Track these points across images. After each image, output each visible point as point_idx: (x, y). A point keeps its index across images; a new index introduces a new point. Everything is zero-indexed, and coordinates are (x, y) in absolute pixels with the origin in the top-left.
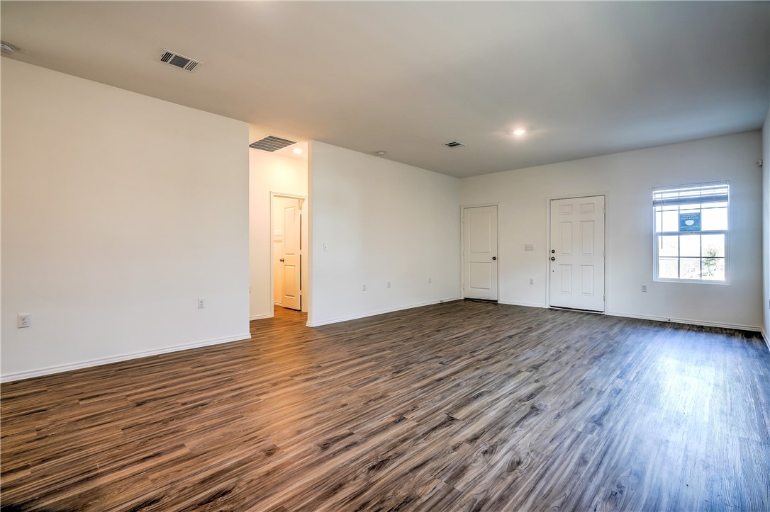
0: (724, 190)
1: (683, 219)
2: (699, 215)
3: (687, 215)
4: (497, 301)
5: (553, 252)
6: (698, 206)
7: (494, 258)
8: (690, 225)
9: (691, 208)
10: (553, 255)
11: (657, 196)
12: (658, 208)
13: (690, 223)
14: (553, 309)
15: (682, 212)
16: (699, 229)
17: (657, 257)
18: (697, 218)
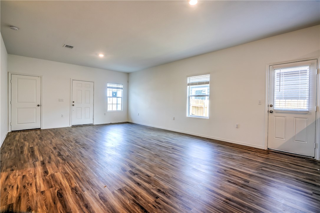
0: (121, 86)
1: (113, 93)
2: (116, 92)
3: (114, 92)
4: (40, 128)
5: (73, 102)
6: (116, 90)
7: (38, 106)
8: (115, 95)
9: (115, 90)
10: (73, 104)
11: (108, 85)
12: (108, 89)
13: (114, 94)
14: (73, 126)
15: (113, 91)
16: (116, 96)
17: (107, 104)
18: (116, 93)
